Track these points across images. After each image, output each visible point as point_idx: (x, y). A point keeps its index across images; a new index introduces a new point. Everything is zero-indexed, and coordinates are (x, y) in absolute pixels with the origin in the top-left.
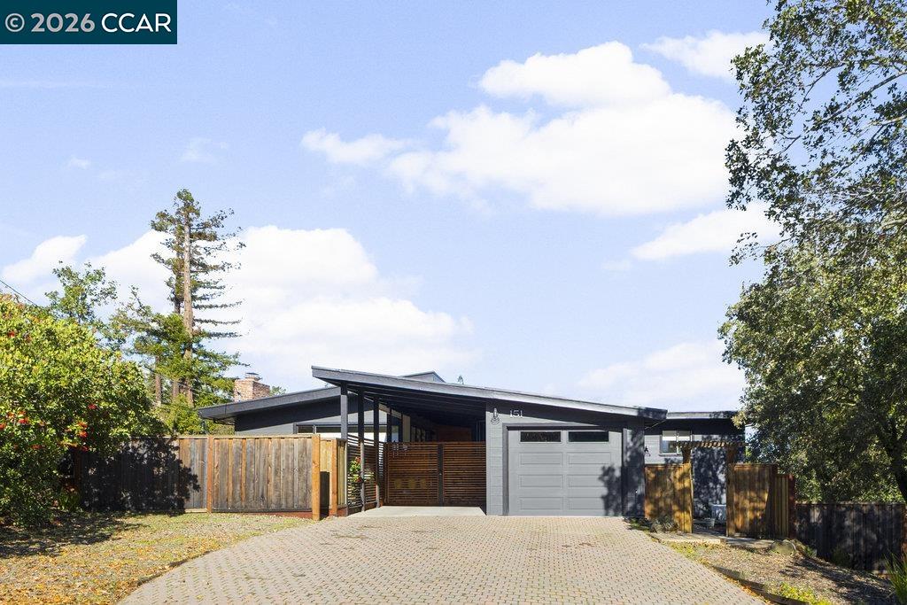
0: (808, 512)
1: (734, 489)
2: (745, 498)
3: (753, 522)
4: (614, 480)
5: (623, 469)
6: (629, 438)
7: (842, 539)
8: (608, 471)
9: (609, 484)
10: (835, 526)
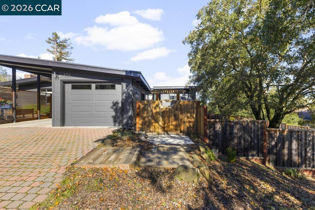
0: (214, 125)
1: (180, 113)
2: (185, 116)
3: (188, 128)
4: (118, 108)
5: (122, 103)
6: (124, 88)
7: (232, 139)
8: (116, 104)
9: (116, 110)
10: (228, 132)
